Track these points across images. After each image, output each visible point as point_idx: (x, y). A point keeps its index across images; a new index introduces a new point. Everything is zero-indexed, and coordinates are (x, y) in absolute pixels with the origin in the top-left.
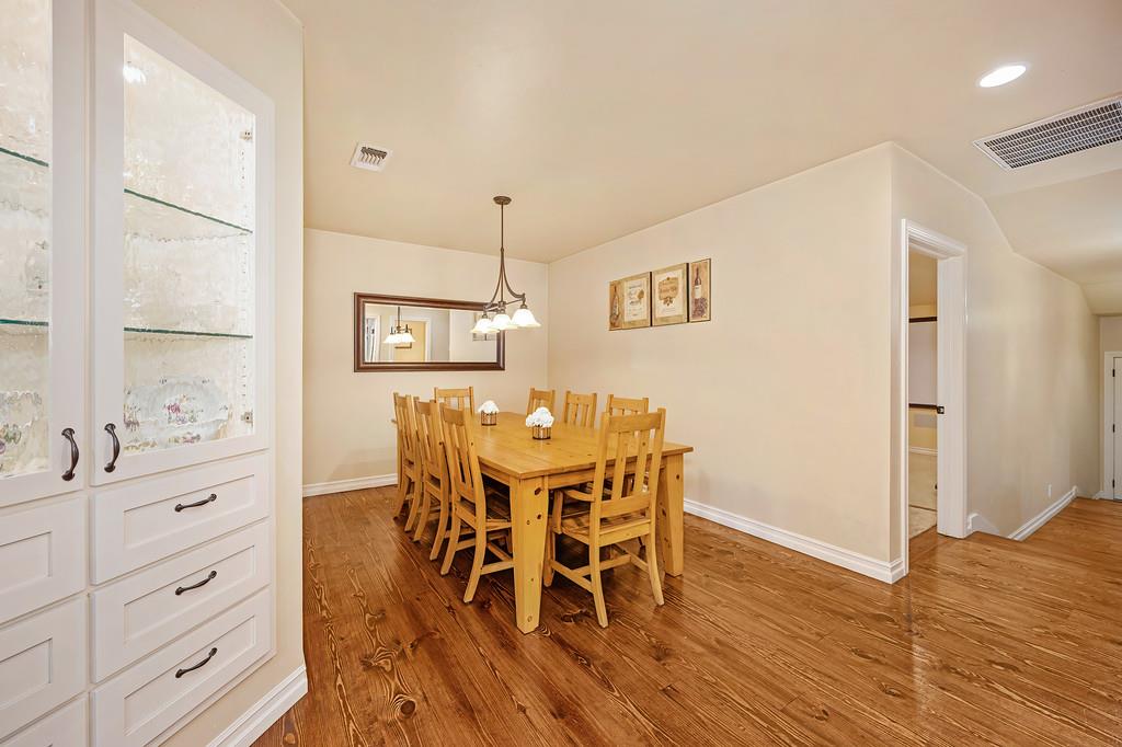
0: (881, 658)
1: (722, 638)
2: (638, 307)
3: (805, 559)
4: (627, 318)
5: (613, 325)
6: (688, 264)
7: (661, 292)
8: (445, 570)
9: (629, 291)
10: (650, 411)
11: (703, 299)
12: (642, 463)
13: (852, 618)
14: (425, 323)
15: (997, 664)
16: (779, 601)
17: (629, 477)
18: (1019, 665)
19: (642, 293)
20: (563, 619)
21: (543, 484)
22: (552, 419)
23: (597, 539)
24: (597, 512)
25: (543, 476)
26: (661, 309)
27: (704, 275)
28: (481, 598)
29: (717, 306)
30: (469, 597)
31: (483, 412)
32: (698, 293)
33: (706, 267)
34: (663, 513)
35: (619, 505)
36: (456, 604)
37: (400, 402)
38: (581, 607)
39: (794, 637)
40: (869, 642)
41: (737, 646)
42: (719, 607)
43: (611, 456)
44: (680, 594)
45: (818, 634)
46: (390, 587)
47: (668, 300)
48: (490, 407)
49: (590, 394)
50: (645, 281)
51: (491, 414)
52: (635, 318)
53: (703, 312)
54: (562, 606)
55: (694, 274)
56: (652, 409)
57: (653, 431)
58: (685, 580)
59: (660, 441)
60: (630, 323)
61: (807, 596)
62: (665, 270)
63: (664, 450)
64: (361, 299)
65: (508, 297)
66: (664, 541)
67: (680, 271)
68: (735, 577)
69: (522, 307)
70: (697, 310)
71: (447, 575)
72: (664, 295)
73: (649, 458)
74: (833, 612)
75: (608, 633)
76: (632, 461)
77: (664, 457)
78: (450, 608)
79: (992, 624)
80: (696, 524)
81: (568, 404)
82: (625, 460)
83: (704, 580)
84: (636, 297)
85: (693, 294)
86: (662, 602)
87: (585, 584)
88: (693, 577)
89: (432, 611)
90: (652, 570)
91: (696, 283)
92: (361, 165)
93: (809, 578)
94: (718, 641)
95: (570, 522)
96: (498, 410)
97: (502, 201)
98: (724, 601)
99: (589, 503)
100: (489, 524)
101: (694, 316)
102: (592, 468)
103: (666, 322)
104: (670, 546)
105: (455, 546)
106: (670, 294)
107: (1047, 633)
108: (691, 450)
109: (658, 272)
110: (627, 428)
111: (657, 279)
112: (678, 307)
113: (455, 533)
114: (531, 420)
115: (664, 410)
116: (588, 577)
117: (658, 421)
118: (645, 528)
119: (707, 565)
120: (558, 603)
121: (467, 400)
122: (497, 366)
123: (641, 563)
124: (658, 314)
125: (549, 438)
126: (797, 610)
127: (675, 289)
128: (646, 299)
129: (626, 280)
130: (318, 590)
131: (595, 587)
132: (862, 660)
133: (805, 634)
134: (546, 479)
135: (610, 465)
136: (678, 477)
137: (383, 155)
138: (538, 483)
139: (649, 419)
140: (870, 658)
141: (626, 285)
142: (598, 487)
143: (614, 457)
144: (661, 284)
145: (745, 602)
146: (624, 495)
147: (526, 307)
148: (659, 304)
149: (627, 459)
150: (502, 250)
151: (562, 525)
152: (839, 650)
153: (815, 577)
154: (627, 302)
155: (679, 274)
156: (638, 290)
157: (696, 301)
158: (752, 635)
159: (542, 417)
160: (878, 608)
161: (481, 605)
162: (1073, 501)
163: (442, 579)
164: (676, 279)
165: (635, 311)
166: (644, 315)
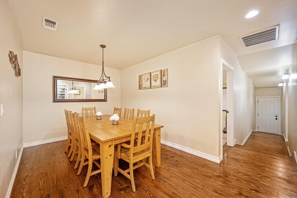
0: (222, 193)
1: (174, 191)
2: (147, 82)
3: (195, 157)
4: (144, 86)
5: (140, 88)
6: (161, 70)
7: (153, 78)
8: (79, 173)
9: (145, 78)
10: (150, 116)
11: (166, 81)
12: (147, 132)
13: (211, 178)
14: (84, 87)
15: (253, 190)
16: (190, 174)
17: (143, 138)
18: (258, 190)
19: (148, 78)
20: (120, 190)
21: (112, 143)
22: (119, 118)
23: (132, 160)
24: (132, 152)
25: (112, 141)
27: (166, 73)
28: (91, 184)
29: (169, 82)
30: (85, 185)
31: (97, 115)
32: (164, 79)
33: (166, 71)
34: (154, 147)
35: (140, 148)
36: (81, 188)
37: (67, 113)
38: (127, 184)
39: (196, 188)
40: (217, 187)
41: (178, 194)
42: (172, 179)
43: (137, 131)
44: (160, 174)
45: (202, 185)
46: (55, 182)
47: (156, 81)
48: (99, 114)
49: (132, 109)
50: (149, 75)
51: (100, 116)
52: (146, 86)
53: (166, 84)
54: (120, 184)
55: (163, 73)
56: (151, 115)
57: (151, 122)
58: (161, 169)
59: (153, 124)
60: (144, 87)
61: (197, 171)
62: (155, 72)
63: (155, 127)
64: (55, 78)
65: (105, 78)
66: (155, 156)
67: (159, 72)
68: (176, 166)
69: (109, 81)
70: (164, 84)
71: (79, 175)
72: (155, 79)
73: (150, 130)
74: (205, 176)
75: (136, 195)
76: (144, 132)
77: (155, 130)
78: (78, 191)
79: (248, 175)
80: (164, 147)
81: (125, 112)
82: (141, 133)
83: (167, 168)
84: (146, 80)
85: (163, 79)
86: (154, 179)
87: (128, 176)
88: (164, 167)
89: (70, 193)
90: (151, 167)
91: (164, 76)
92: (46, 27)
93: (197, 164)
94: (173, 193)
95: (123, 154)
96: (102, 115)
97: (103, 46)
98: (173, 175)
99: (129, 148)
100: (93, 157)
101: (163, 85)
102: (130, 136)
103: (155, 87)
104: (156, 158)
105: (83, 164)
106: (156, 79)
107: (262, 176)
108: (163, 127)
109: (153, 72)
110: (142, 122)
111: (152, 74)
112: (158, 83)
113: (83, 160)
114: (112, 118)
115: (155, 115)
116: (129, 173)
117: (153, 119)
118: (149, 154)
119: (168, 162)
120: (119, 183)
121: (94, 111)
122: (105, 100)
123: (147, 165)
124: (153, 85)
125: (118, 124)
126: (195, 176)
127: (158, 77)
128: (149, 80)
129: (143, 75)
130: (23, 188)
131: (131, 177)
132: (217, 194)
133: (199, 186)
134: (113, 141)
135: (137, 134)
136: (159, 135)
137: (54, 23)
138: (110, 143)
139: (150, 118)
140: (218, 193)
141: (143, 76)
142: (132, 143)
143: (138, 131)
144: (154, 76)
145: (180, 175)
146: (141, 144)
147: (110, 81)
148: (153, 82)
149: (143, 131)
150: (103, 63)
151: (120, 155)
152: (209, 191)
153: (199, 163)
154: (144, 81)
155: (159, 73)
156: (147, 78)
157: (164, 81)
158: (183, 189)
159: (115, 117)
160: (217, 173)
161: (90, 187)
162: (252, 133)
163: (77, 177)
164: (158, 74)
165: (146, 84)
166: (149, 85)
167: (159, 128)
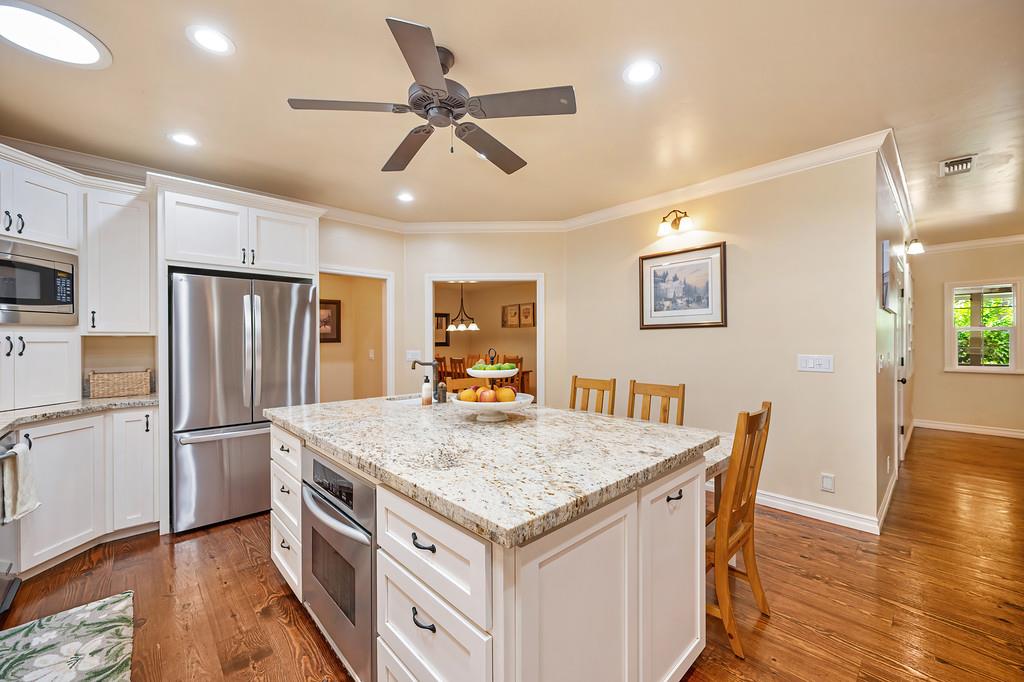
2: (514, 318)
4: (509, 323)
5: (503, 326)
7: (523, 313)
9: (511, 312)
19: (516, 312)
26: (523, 321)
47: (526, 317)
50: (517, 308)
52: (512, 323)
60: (510, 325)
62: (525, 305)
84: (513, 314)
103: (525, 326)
106: (527, 314)
109: (522, 305)
111: (522, 308)
112: (530, 320)
124: (522, 322)
127: (529, 312)
128: (517, 315)
129: (509, 306)
141: (509, 308)
144: (523, 310)
148: (523, 318)
154: (509, 315)
155: (531, 307)
156: (514, 311)
165: (513, 320)
166: (517, 322)
167: (528, 372)
